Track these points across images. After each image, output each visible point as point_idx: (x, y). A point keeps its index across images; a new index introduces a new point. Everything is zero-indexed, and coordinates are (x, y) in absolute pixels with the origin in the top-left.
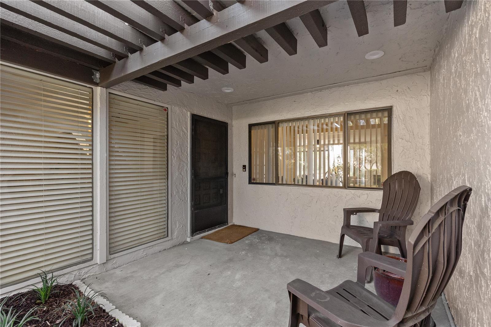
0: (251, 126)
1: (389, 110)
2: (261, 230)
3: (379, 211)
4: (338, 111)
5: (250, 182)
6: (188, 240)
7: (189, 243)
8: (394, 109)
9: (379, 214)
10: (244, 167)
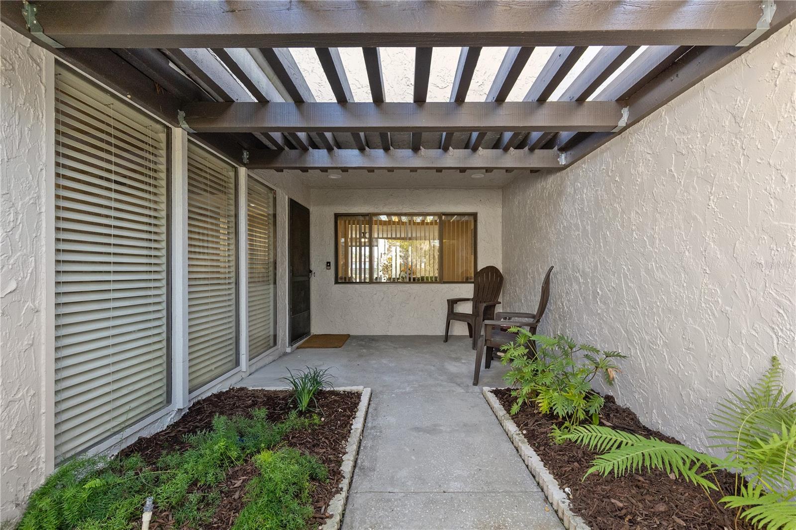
0: (337, 216)
1: (475, 215)
2: (352, 336)
3: (472, 300)
4: (435, 211)
5: (337, 282)
6: (289, 350)
7: (289, 353)
8: (478, 215)
9: (472, 302)
10: (328, 264)
